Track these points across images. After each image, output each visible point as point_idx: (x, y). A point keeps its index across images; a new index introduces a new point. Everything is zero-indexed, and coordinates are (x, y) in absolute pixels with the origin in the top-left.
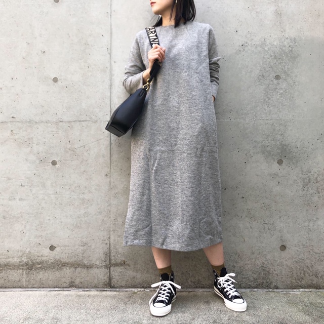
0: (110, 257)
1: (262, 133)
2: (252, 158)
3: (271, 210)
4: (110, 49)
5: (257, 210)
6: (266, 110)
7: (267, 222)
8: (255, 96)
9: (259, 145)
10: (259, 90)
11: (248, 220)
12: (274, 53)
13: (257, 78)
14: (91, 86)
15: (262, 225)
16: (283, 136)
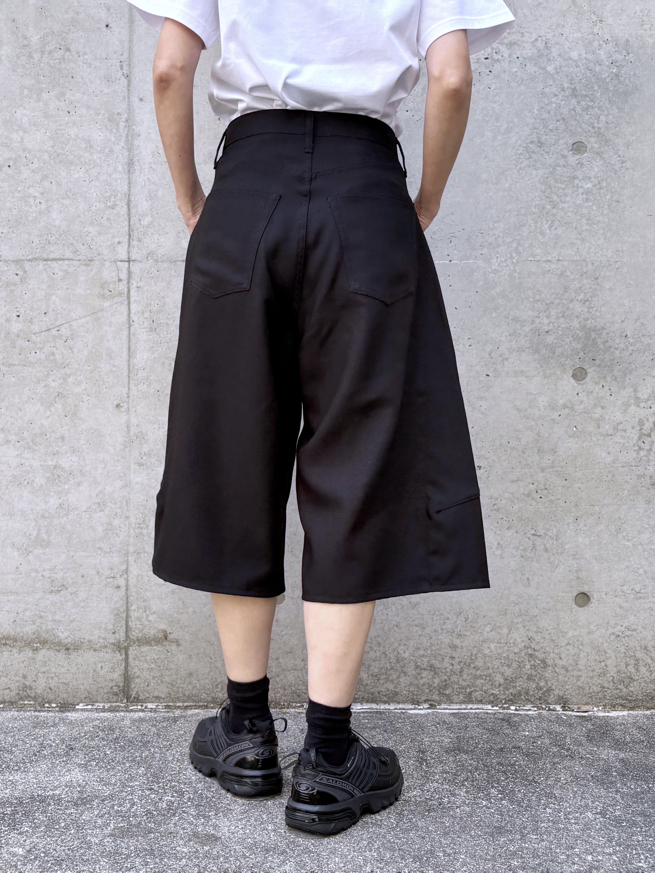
0: (127, 622)
1: (534, 298)
2: (506, 362)
3: (552, 501)
4: (127, 63)
5: (516, 501)
6: (547, 237)
7: (541, 532)
8: (518, 199)
9: (524, 328)
10: (529, 182)
11: (492, 527)
12: (571, 80)
13: (524, 149)
14: (77, 164)
15: (529, 538)
16: (589, 304)
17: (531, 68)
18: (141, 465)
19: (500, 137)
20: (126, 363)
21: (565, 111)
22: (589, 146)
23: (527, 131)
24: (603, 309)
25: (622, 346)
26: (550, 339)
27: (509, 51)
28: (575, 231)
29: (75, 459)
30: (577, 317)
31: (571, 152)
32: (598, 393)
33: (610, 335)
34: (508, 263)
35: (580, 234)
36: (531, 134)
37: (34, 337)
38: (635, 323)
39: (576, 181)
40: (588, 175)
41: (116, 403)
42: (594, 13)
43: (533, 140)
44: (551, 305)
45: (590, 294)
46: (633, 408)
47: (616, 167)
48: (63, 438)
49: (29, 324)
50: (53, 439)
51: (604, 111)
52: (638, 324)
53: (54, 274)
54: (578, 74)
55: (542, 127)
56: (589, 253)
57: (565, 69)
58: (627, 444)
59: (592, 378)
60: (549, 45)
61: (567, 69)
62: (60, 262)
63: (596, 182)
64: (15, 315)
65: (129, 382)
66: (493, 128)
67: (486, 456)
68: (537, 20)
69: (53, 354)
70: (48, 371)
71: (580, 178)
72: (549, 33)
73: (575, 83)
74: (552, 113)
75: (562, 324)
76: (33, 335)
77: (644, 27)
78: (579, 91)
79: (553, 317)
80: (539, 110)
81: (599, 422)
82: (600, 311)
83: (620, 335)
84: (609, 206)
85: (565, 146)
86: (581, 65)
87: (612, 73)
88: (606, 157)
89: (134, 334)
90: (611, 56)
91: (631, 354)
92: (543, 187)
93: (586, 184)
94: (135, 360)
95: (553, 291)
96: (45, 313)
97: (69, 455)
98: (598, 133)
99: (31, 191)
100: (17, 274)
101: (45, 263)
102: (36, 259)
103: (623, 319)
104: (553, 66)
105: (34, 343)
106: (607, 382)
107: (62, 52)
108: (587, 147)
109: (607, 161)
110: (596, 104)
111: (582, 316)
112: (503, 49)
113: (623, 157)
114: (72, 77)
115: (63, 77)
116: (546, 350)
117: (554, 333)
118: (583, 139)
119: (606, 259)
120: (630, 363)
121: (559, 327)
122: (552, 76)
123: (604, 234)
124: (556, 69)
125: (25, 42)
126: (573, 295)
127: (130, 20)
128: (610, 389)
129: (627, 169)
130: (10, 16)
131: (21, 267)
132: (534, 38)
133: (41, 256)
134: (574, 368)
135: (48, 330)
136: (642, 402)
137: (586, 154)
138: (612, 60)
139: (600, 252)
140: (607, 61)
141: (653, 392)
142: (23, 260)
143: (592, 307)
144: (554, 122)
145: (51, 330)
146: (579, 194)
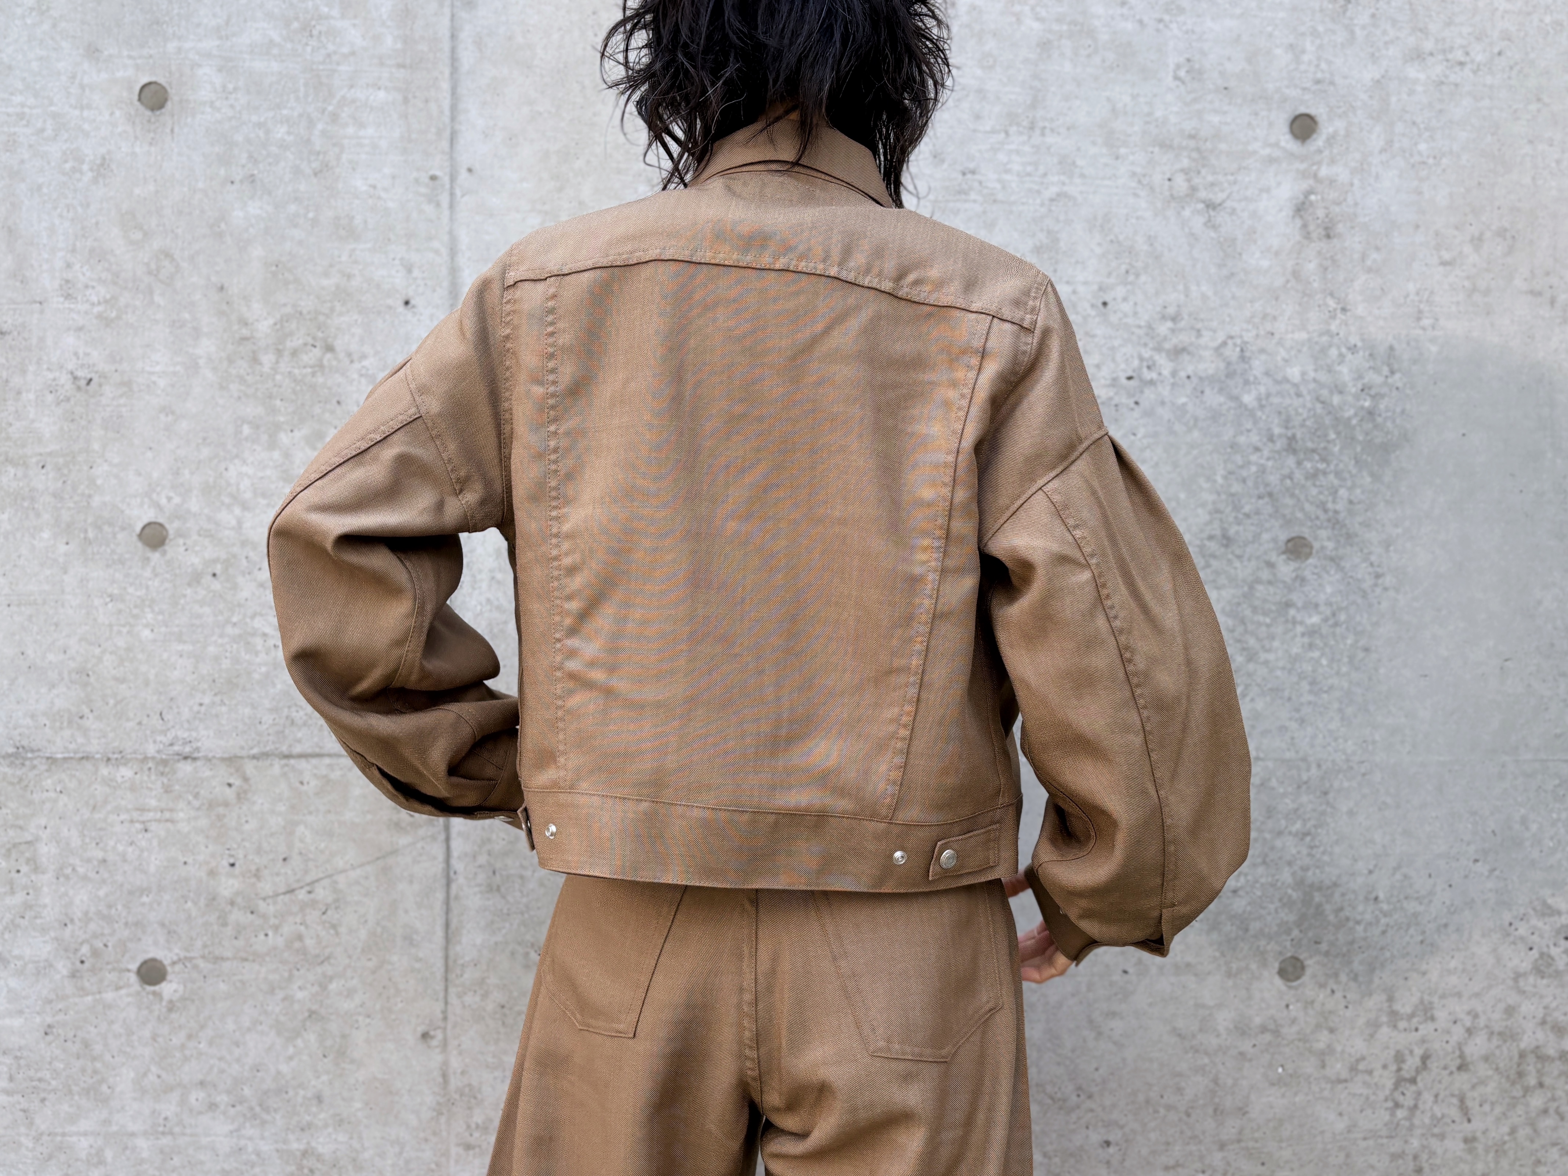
17: (1213, 398)
18: (468, 1147)
20: (440, 954)
21: (1273, 479)
22: (1316, 545)
23: (1203, 515)
24: (1337, 850)
25: (1368, 917)
26: (1238, 905)
27: (1172, 364)
28: (1287, 705)
29: (342, 1137)
30: (1290, 864)
31: (1284, 557)
32: (1323, 1004)
33: (1348, 897)
35: (1297, 710)
36: (1210, 522)
37: (262, 905)
38: (1393, 874)
39: (1292, 612)
40: (1313, 601)
41: (421, 1029)
42: (1332, 294)
43: (1213, 533)
45: (1312, 822)
46: (1385, 1031)
47: (1367, 585)
48: (319, 1099)
49: (253, 880)
50: (300, 1100)
51: (1344, 480)
52: (1398, 876)
53: (302, 783)
54: (1300, 410)
55: (1229, 509)
56: (1312, 746)
57: (1276, 400)
58: (1372, 1098)
59: (1314, 976)
60: (1247, 354)
61: (1280, 400)
62: (314, 761)
63: (1328, 612)
64: (225, 863)
65: (446, 990)
67: (1121, 1123)
68: (1227, 305)
69: (300, 938)
70: (290, 971)
71: (1300, 604)
72: (1248, 330)
73: (1294, 427)
74: (1250, 483)
75: (1261, 877)
76: (261, 902)
77: (1422, 324)
78: (1300, 442)
80: (1225, 478)
81: (1323, 1057)
82: (1330, 854)
83: (1367, 899)
84: (1351, 658)
85: (1271, 545)
86: (1305, 392)
87: (1362, 408)
88: (1348, 566)
89: (457, 898)
90: (1360, 377)
91: (1384, 932)
92: (1231, 622)
93: (1310, 616)
94: (458, 948)
96: (285, 860)
97: (330, 1130)
98: (1333, 521)
99: (258, 623)
100: (230, 785)
101: (284, 762)
102: (265, 755)
103: (1371, 867)
104: (1254, 394)
105: (264, 917)
106: (1338, 982)
107: (317, 352)
108: (1311, 547)
109: (1350, 574)
110: (1332, 467)
111: (1299, 862)
112: (1161, 360)
113: (1379, 566)
114: (339, 402)
115: (320, 402)
116: (1232, 925)
117: (1247, 893)
118: (1306, 532)
119: (1343, 757)
120: (1382, 949)
121: (1256, 881)
122: (1252, 413)
123: (1340, 710)
124: (1259, 399)
125: (245, 332)
126: (1283, 823)
127: (451, 293)
128: (1345, 997)
129: (1386, 589)
130: (214, 279)
131: (237, 770)
132: (1220, 341)
133: (277, 749)
134: (1281, 958)
135: (291, 891)
136: (1402, 1019)
137: (1311, 561)
138: (1364, 385)
139: (1333, 744)
140: (1354, 386)
141: (1422, 1001)
142: (242, 758)
143: (1316, 847)
144: (1253, 500)
145: (297, 892)
146: (1295, 636)
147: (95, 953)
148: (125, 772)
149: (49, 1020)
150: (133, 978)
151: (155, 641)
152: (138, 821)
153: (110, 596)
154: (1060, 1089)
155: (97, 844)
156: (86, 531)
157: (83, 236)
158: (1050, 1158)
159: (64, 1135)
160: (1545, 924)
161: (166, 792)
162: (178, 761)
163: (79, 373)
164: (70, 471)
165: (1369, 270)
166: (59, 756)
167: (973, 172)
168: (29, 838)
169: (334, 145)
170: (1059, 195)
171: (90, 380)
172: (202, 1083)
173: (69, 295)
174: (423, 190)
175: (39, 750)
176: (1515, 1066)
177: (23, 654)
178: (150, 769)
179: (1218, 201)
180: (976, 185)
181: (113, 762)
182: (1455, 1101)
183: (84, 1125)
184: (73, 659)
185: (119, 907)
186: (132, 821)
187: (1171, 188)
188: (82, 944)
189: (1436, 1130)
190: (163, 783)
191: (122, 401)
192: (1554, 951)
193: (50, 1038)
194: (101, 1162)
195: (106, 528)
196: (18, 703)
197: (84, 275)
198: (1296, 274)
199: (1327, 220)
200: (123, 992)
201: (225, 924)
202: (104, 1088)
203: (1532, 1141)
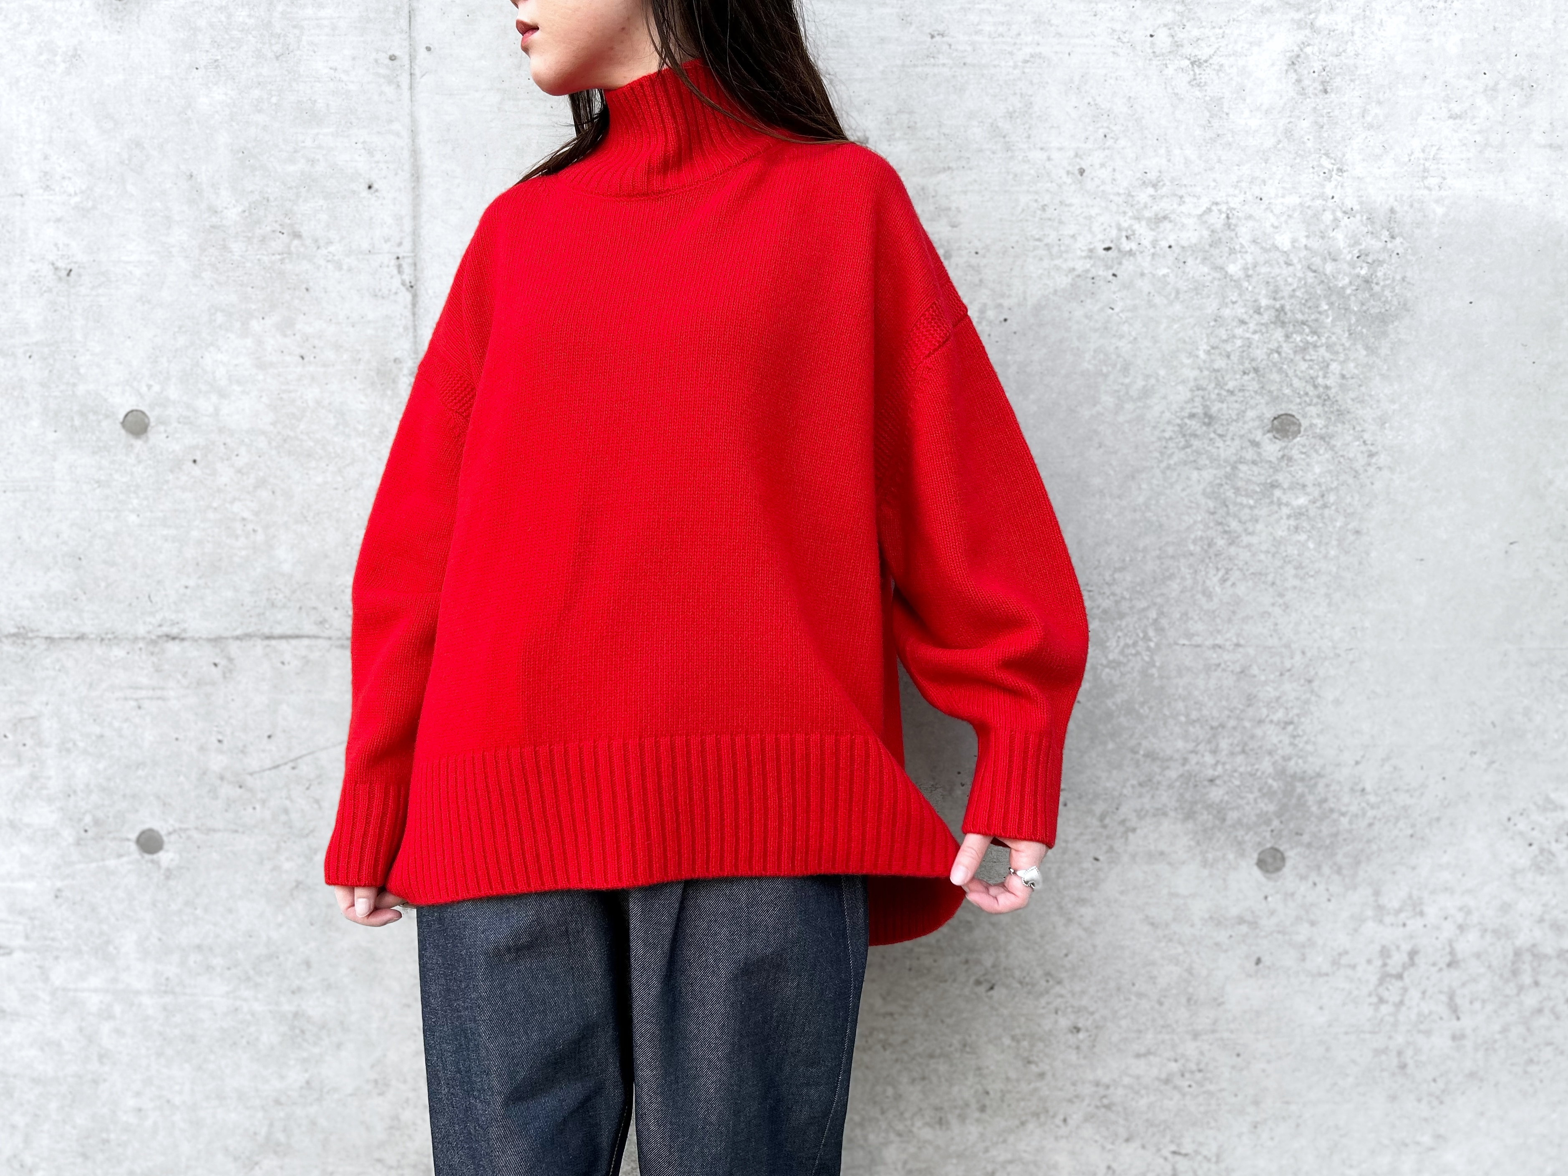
1: (1187, 716)
2: (1131, 836)
3: (1210, 1094)
4: (410, 260)
5: (1143, 1092)
6: (1216, 600)
7: (1188, 1147)
8: (1161, 526)
9: (1168, 773)
10: (1185, 493)
11: (1097, 1137)
12: (1276, 292)
13: (1177, 429)
14: (321, 458)
15: (1166, 1159)
16: (1295, 729)
17: (1197, 269)
19: (1129, 406)
21: (1260, 353)
22: (1305, 423)
23: (1184, 393)
24: (1321, 739)
25: (1354, 809)
26: (1216, 794)
27: (1153, 233)
28: (1271, 590)
29: (330, 1001)
30: (1270, 753)
31: (1270, 435)
32: (1304, 897)
33: (1332, 788)
34: (1139, 648)
35: (1281, 595)
36: (1192, 400)
37: (250, 780)
38: (1382, 766)
39: (1277, 493)
40: (1301, 481)
42: (1327, 155)
43: (1194, 411)
44: (1220, 730)
45: (1296, 711)
46: (1370, 926)
47: (1358, 465)
48: (308, 964)
49: (240, 756)
50: (290, 965)
51: (1337, 353)
52: (1387, 767)
53: (283, 663)
54: (1290, 280)
55: (1213, 385)
56: (1297, 632)
57: (1264, 270)
58: (1355, 993)
59: (1295, 868)
60: (1233, 221)
61: (1269, 269)
62: (294, 642)
63: (1316, 494)
64: (214, 739)
66: (1116, 387)
67: (1091, 1009)
68: (1212, 169)
69: (286, 811)
70: (278, 843)
71: (1286, 486)
72: (1235, 196)
73: (1283, 298)
74: (1235, 358)
75: (1240, 766)
76: (249, 778)
77: (1426, 183)
78: (1289, 314)
79: (1224, 753)
80: (1208, 353)
81: (1303, 950)
82: (1314, 744)
83: (1352, 790)
84: (1340, 541)
85: (1257, 423)
86: (1295, 261)
87: (1358, 276)
88: (1339, 444)
90: (1357, 243)
91: (1370, 825)
92: (1211, 504)
93: (1297, 497)
95: (1224, 703)
96: (269, 737)
97: (319, 994)
98: (1324, 397)
99: (236, 507)
100: (215, 665)
101: (266, 642)
102: (248, 636)
103: (1358, 758)
104: (1240, 263)
105: (251, 790)
106: (1322, 876)
107: (285, 239)
108: (1300, 425)
109: (1341, 453)
110: (1324, 340)
111: (1280, 752)
112: (1141, 229)
113: (1372, 444)
114: (307, 290)
115: (289, 289)
116: (1209, 814)
117: (1225, 782)
118: (1293, 409)
119: (1330, 644)
120: (1369, 841)
121: (1235, 771)
122: (1237, 283)
123: (1327, 595)
124: (1245, 269)
125: (214, 220)
126: (1264, 711)
127: (413, 175)
128: (1327, 890)
129: (1380, 469)
130: (182, 167)
131: (222, 651)
132: (1204, 208)
133: (259, 630)
134: (1260, 849)
135: (277, 767)
136: (1389, 914)
137: (1298, 439)
138: (1360, 251)
139: (1319, 631)
140: (1349, 252)
141: (1410, 897)
142: (226, 638)
143: (1299, 736)
144: (1238, 376)
145: (282, 768)
146: (1281, 518)
147: (97, 822)
148: (118, 652)
149: (59, 884)
150: (133, 847)
151: (141, 525)
152: (132, 699)
153: (98, 482)
154: (1028, 974)
155: (95, 720)
156: (72, 419)
157: (59, 127)
158: (1018, 1041)
159: (76, 990)
160: (1547, 819)
161: (157, 671)
162: (167, 641)
163: (60, 264)
164: (55, 360)
165: (1370, 127)
166: (57, 636)
167: (942, 35)
168: (33, 713)
169: (295, 27)
170: (1032, 56)
171: (71, 271)
172: (199, 947)
173: (48, 186)
174: (383, 71)
175: (38, 630)
176: (1509, 964)
177: (19, 538)
178: (141, 649)
179: (1204, 58)
180: (945, 47)
181: (106, 642)
182: (1444, 998)
183: (94, 981)
184: (64, 543)
185: (118, 781)
186: (126, 699)
187: (1152, 44)
188: (84, 814)
189: (1422, 1027)
190: (153, 663)
191: (100, 291)
192: (1555, 847)
193: (59, 900)
194: (111, 1017)
195: (92, 417)
196: (17, 585)
197: (61, 166)
198: (1288, 133)
199: (1324, 73)
200: (125, 859)
201: (216, 798)
202: (111, 948)
203: (1525, 1040)
